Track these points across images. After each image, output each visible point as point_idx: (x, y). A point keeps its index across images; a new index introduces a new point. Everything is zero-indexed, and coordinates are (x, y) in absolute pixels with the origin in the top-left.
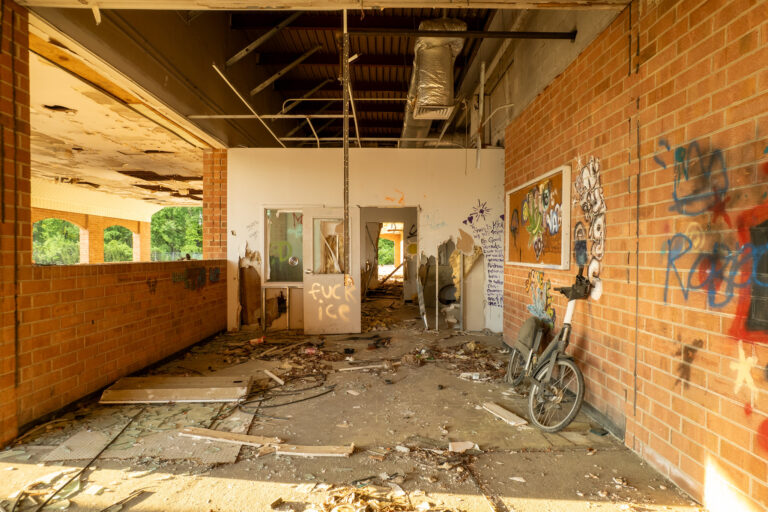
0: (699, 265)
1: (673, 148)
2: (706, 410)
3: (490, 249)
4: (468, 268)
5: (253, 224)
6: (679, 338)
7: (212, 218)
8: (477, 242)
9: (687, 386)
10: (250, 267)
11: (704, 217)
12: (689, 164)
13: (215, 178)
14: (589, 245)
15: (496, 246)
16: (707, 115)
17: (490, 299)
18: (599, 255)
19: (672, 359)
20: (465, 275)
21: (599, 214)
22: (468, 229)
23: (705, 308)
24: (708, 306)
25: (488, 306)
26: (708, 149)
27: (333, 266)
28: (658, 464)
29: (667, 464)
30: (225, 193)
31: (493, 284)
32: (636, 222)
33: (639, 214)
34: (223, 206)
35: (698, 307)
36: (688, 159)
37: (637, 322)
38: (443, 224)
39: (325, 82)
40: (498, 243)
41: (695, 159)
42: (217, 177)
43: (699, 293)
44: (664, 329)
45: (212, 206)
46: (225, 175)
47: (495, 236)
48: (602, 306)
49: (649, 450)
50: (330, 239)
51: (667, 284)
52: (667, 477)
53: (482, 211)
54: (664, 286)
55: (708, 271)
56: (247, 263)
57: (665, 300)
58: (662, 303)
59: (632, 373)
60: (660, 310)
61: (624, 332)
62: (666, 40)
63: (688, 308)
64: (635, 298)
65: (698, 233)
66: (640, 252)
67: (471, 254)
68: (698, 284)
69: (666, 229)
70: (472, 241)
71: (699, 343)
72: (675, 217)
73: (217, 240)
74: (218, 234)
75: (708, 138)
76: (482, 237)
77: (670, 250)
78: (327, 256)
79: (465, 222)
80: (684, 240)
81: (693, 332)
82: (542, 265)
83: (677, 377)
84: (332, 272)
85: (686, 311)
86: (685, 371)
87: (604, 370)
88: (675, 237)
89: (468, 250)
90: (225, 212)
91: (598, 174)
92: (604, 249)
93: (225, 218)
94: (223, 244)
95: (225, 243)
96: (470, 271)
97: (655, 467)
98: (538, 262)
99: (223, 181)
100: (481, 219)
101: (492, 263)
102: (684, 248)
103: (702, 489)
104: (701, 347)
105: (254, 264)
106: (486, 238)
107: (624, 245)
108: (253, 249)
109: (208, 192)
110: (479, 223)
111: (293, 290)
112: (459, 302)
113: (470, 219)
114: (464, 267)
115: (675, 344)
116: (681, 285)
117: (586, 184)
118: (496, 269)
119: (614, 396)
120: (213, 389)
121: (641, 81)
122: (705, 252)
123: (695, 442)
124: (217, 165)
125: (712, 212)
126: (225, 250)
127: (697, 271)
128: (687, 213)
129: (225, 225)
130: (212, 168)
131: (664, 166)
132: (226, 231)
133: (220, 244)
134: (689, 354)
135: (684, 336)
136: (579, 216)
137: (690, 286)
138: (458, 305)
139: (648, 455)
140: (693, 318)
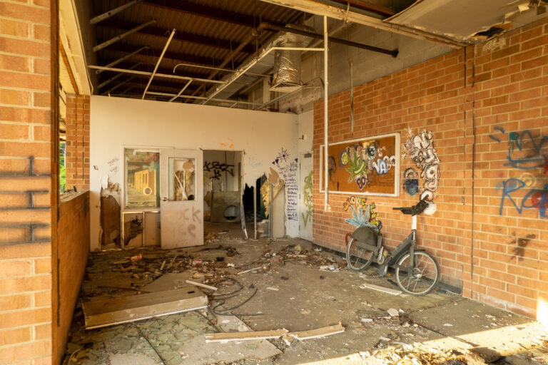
0: (531, 195)
1: (508, 132)
2: (539, 271)
3: (289, 182)
4: (275, 194)
5: (113, 161)
6: (514, 234)
7: (74, 155)
8: (281, 177)
9: (521, 259)
10: (110, 196)
11: (536, 171)
12: (521, 142)
13: (78, 119)
14: (421, 182)
15: (292, 180)
16: (537, 118)
17: (289, 215)
18: (433, 188)
19: (507, 245)
20: (273, 199)
21: (432, 164)
22: (275, 167)
23: (537, 217)
24: (539, 216)
25: (288, 220)
26: (539, 135)
27: (181, 195)
28: (495, 304)
29: (504, 303)
30: (88, 134)
31: (291, 205)
32: (471, 170)
33: (474, 166)
34: (86, 144)
35: (531, 217)
36: (521, 139)
37: (473, 226)
38: (260, 164)
39: (143, 48)
40: (294, 177)
41: (526, 139)
42: (80, 119)
43: (533, 210)
44: (500, 230)
45: (76, 144)
46: (88, 118)
47: (292, 173)
48: (436, 218)
49: (486, 297)
50: (179, 173)
51: (502, 204)
52: (505, 309)
53: (284, 156)
54: (499, 207)
55: (539, 199)
56: (107, 193)
57: (501, 214)
58: (498, 216)
59: (469, 256)
60: (495, 220)
61: (460, 233)
62: (501, 72)
63: (521, 218)
64: (471, 213)
65: (530, 178)
66: (475, 187)
67: (277, 185)
68: (531, 205)
69: (501, 175)
70: (278, 176)
71: (533, 236)
72: (509, 169)
73: (80, 174)
74: (81, 168)
75: (539, 130)
76: (284, 173)
77: (504, 187)
78: (176, 187)
79: (274, 163)
80: (517, 182)
81: (526, 230)
82: (367, 193)
83: (513, 255)
84: (180, 200)
85: (519, 220)
86: (520, 252)
87: (438, 256)
88: (508, 180)
89: (276, 182)
90: (88, 150)
91: (431, 141)
92: (438, 185)
93: (88, 155)
94: (86, 177)
95: (88, 177)
96: (276, 197)
97: (493, 306)
98: (363, 191)
99: (86, 123)
100: (284, 161)
101: (290, 191)
102: (517, 186)
103: (535, 313)
104: (534, 238)
105: (114, 194)
106: (287, 174)
107: (458, 183)
108: (114, 182)
109: (72, 131)
110: (282, 164)
111: (147, 215)
112: (268, 218)
113: (277, 161)
114: (272, 194)
115: (510, 237)
116: (515, 205)
117: (417, 145)
118: (293, 195)
119: (449, 270)
120: (181, 301)
121: (475, 92)
122: (537, 188)
123: (529, 288)
124: (80, 109)
125: (542, 168)
126: (88, 182)
127: (530, 198)
128: (520, 167)
129: (88, 160)
130: (75, 111)
131: (499, 141)
132: (88, 166)
133: (83, 177)
134: (523, 242)
135: (517, 233)
136: (409, 164)
137: (523, 205)
138: (267, 221)
139: (486, 300)
140: (526, 223)
